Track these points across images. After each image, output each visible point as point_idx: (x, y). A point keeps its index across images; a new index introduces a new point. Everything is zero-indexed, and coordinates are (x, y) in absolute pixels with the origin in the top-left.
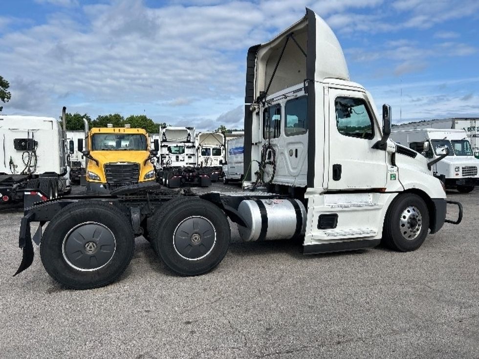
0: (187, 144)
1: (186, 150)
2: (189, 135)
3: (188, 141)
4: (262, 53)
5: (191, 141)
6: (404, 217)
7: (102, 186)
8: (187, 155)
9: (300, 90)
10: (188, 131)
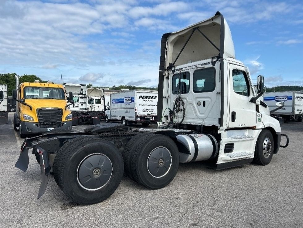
0: (81, 96)
1: (80, 99)
2: (82, 89)
3: (81, 94)
4: (172, 38)
5: (83, 93)
6: (265, 144)
7: (34, 125)
8: (80, 103)
9: (208, 63)
10: (82, 87)
